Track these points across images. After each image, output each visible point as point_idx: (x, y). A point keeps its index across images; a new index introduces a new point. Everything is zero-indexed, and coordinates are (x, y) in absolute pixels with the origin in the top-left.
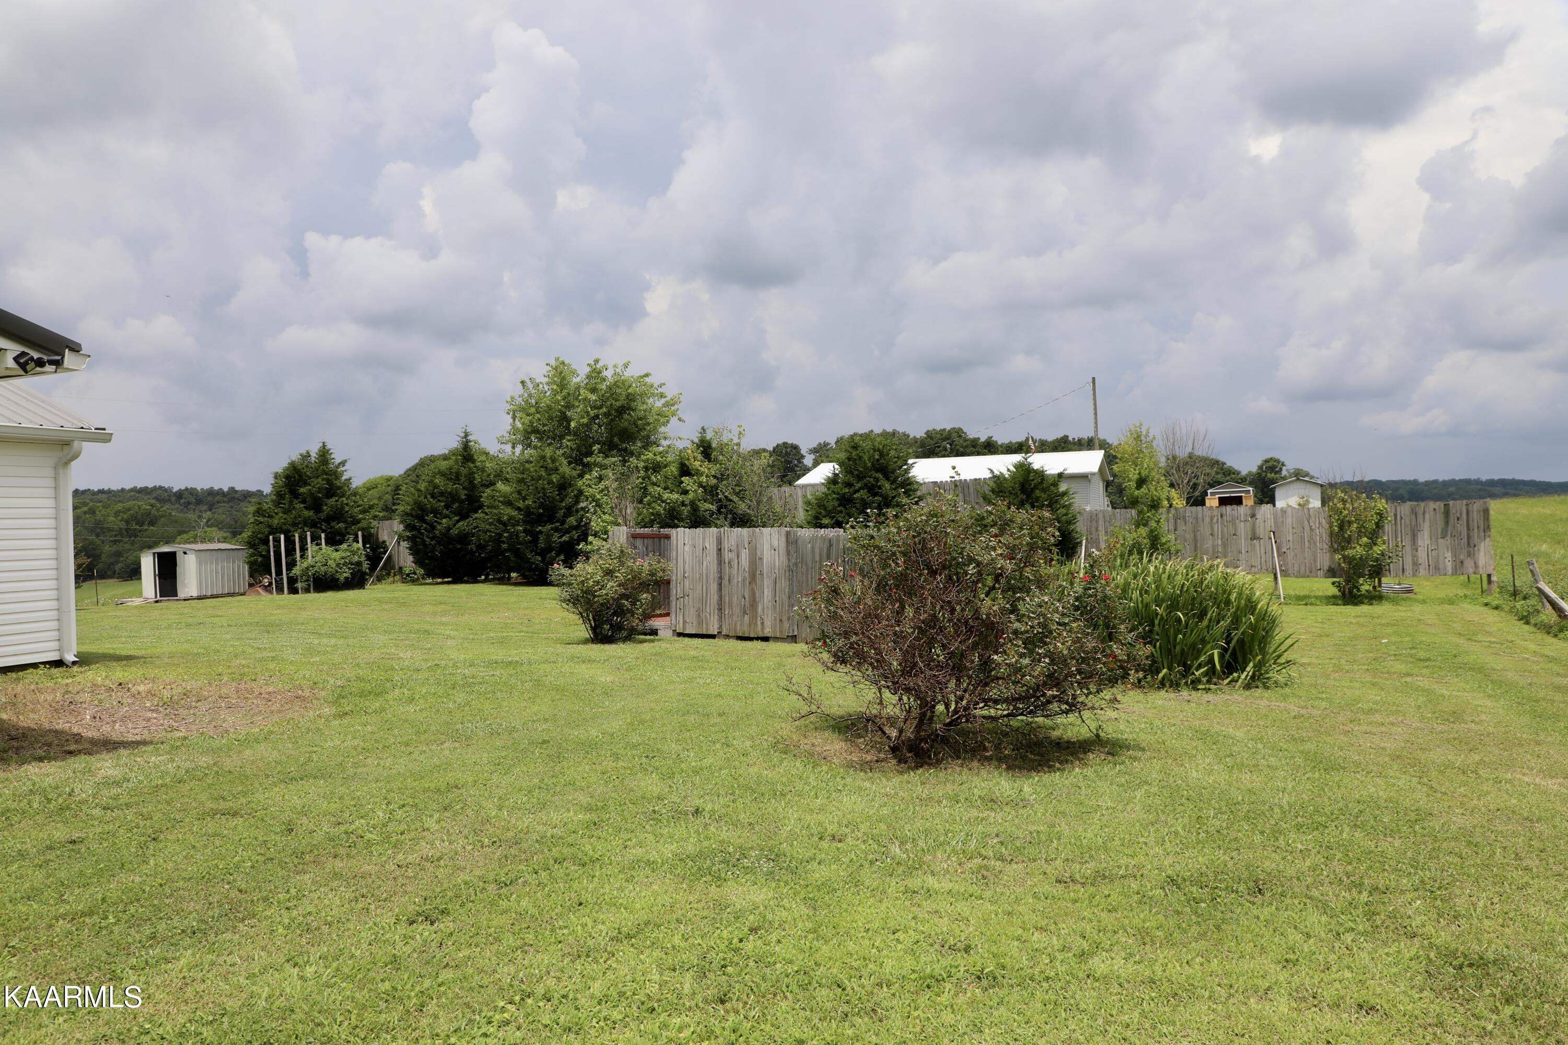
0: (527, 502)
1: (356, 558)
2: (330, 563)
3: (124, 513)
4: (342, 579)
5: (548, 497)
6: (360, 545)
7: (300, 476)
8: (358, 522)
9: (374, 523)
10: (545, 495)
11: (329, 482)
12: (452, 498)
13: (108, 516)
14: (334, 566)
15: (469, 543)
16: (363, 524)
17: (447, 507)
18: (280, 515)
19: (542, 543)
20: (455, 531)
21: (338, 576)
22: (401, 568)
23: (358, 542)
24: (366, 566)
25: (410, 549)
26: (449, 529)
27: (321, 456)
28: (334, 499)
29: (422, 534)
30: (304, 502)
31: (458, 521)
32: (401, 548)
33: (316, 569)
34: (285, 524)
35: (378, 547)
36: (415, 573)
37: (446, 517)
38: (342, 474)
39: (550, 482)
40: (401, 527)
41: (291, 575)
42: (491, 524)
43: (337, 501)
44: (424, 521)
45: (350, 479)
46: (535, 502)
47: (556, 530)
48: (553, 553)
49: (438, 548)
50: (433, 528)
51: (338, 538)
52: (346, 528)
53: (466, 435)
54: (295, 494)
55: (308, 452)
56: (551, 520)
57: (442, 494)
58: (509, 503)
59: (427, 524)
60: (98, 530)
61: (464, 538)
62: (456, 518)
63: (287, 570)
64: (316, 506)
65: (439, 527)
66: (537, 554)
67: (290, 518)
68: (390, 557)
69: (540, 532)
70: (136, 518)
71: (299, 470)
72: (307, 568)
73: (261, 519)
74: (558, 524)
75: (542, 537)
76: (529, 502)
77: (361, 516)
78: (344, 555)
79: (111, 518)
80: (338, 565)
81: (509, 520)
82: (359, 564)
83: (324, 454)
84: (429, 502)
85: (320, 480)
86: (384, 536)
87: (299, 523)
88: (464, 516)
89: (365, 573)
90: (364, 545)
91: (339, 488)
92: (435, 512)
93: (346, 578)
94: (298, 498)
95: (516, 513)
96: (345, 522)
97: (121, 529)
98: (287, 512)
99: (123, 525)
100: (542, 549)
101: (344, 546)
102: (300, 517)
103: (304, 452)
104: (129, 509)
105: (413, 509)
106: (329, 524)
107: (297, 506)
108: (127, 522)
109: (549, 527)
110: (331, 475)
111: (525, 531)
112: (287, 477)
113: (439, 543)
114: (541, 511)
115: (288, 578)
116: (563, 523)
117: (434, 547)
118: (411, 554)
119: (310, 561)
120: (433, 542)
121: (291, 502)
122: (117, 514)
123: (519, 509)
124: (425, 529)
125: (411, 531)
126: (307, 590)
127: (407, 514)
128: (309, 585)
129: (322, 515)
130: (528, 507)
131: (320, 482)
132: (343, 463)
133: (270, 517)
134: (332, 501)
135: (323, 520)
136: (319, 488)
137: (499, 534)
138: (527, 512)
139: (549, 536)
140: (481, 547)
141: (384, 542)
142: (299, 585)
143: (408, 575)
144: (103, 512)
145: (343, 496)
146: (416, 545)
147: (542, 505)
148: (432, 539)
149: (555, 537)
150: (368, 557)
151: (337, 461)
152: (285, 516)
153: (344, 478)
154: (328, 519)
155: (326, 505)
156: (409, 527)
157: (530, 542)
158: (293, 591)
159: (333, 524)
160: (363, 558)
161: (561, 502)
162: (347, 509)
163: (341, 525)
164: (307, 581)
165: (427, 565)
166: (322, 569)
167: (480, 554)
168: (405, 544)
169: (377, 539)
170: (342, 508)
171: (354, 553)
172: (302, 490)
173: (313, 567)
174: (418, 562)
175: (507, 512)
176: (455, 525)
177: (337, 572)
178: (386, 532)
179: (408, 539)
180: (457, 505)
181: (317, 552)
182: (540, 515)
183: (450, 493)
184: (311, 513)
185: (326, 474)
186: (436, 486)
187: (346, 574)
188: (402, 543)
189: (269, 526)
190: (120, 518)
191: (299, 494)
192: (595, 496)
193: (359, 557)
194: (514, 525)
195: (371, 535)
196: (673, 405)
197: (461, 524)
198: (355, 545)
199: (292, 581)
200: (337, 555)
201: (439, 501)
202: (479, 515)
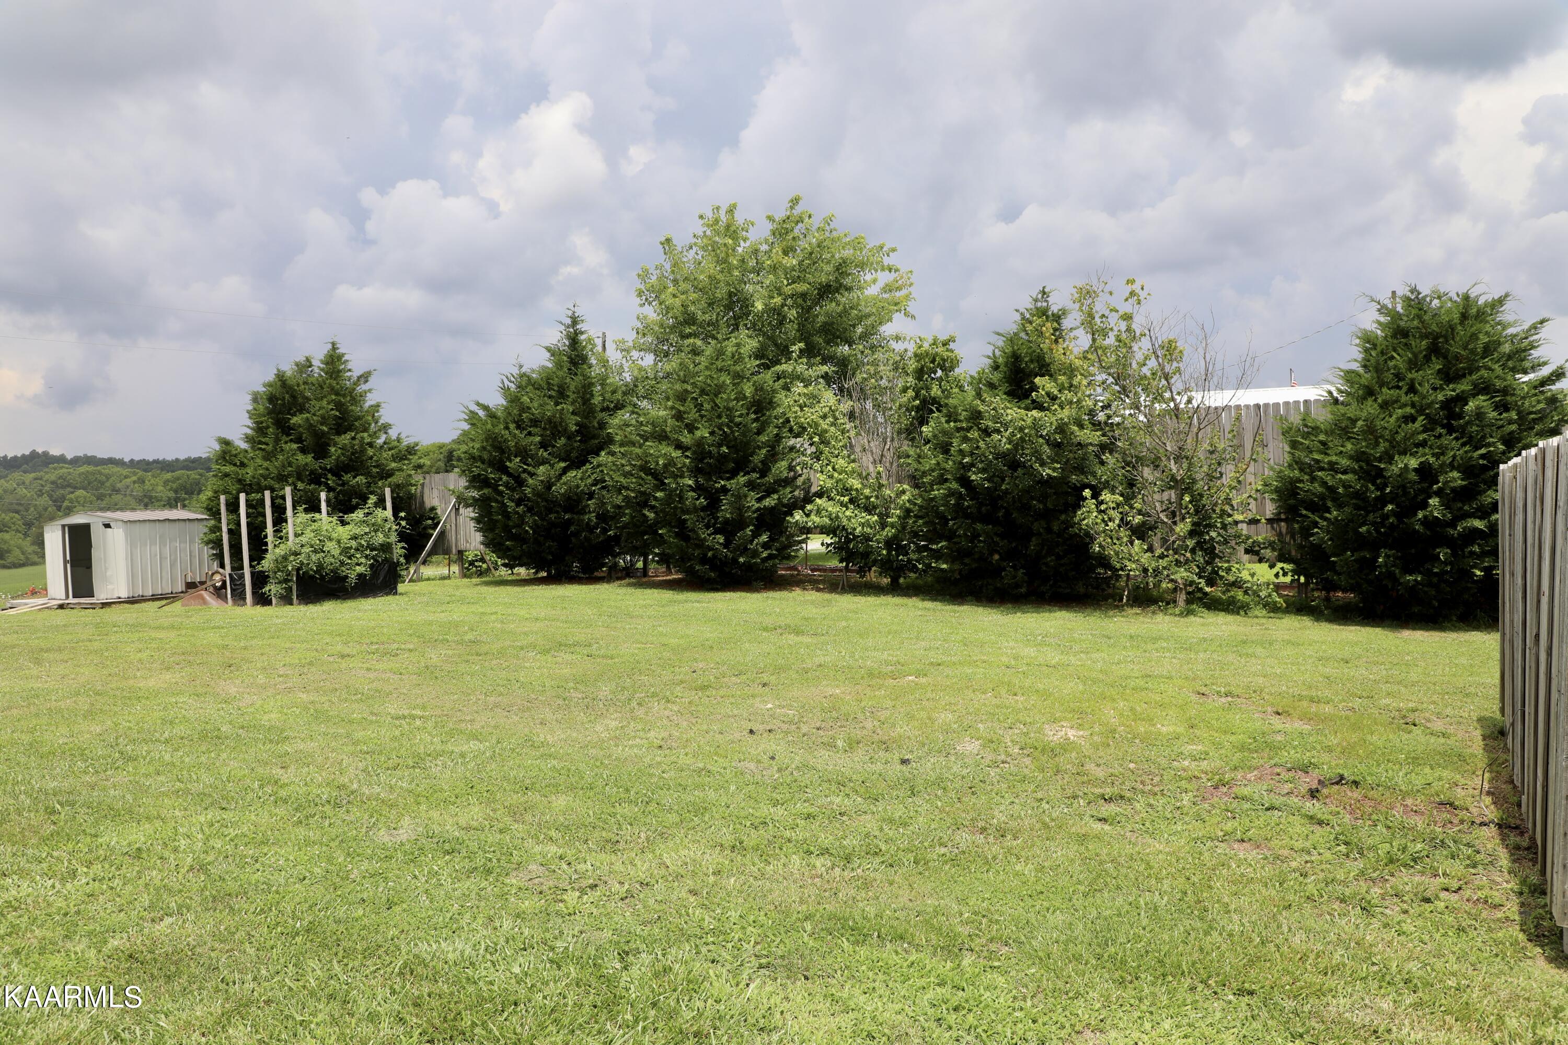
0: (698, 434)
1: (380, 538)
2: (330, 546)
3: (173, 482)
4: (353, 576)
5: (738, 425)
6: (389, 513)
7: (294, 397)
8: (390, 474)
9: (418, 478)
10: (731, 421)
11: (339, 406)
12: (554, 428)
13: (157, 485)
14: (336, 552)
15: (583, 511)
16: (397, 478)
17: (544, 445)
18: (259, 461)
19: (726, 511)
20: (559, 489)
21: (344, 571)
22: (460, 552)
23: (385, 509)
24: (399, 550)
25: (478, 520)
26: (548, 485)
27: (327, 364)
28: (348, 436)
29: (501, 493)
30: (299, 440)
31: (565, 471)
32: (461, 519)
33: (302, 558)
34: (265, 477)
35: (423, 517)
36: (483, 560)
37: (543, 462)
38: (363, 395)
39: (741, 397)
40: (463, 482)
41: (259, 568)
42: (626, 475)
43: (353, 438)
44: (504, 470)
45: (378, 406)
46: (712, 433)
47: (751, 485)
48: (748, 531)
49: (529, 519)
50: (520, 483)
51: (354, 501)
52: (369, 485)
53: (575, 321)
54: (284, 428)
55: (308, 360)
56: (741, 465)
57: (535, 422)
58: (661, 437)
59: (509, 475)
60: (146, 500)
61: (574, 502)
62: (563, 465)
63: (251, 559)
64: (320, 449)
65: (530, 481)
66: (717, 532)
67: (274, 467)
68: (442, 534)
69: (724, 490)
70: (185, 487)
71: (291, 387)
72: (285, 558)
73: (228, 469)
74: (755, 475)
75: (725, 500)
76: (703, 432)
77: (393, 465)
78: (358, 531)
79: (160, 488)
80: (345, 551)
81: (665, 466)
82: (386, 548)
83: (334, 361)
84: (513, 437)
85: (324, 402)
86: (432, 499)
87: (289, 475)
88: (578, 462)
89: (398, 564)
90: (395, 515)
91: (358, 418)
92: (523, 453)
93: (361, 576)
94: (288, 435)
95: (678, 453)
96: (368, 474)
97: (169, 499)
98: (268, 457)
99: (172, 494)
100: (726, 522)
101: (359, 515)
102: (290, 464)
103: (301, 359)
104: (178, 479)
105: (484, 448)
106: (339, 476)
107: (287, 447)
108: (176, 492)
109: (742, 479)
110: (344, 396)
111: (698, 488)
112: (272, 399)
113: (530, 510)
114: (725, 449)
115: (253, 574)
116: (764, 473)
117: (521, 517)
118: (479, 530)
119: (292, 543)
120: (521, 509)
121: (277, 440)
122: (166, 483)
123: (679, 446)
124: (506, 485)
125: (479, 489)
126: (286, 599)
127: (473, 458)
128: (290, 590)
129: (329, 463)
130: (700, 443)
131: (322, 407)
132: (365, 377)
133: (243, 465)
134: (345, 439)
135: (330, 471)
136: (323, 417)
137: (643, 493)
138: (700, 452)
139: (740, 497)
140: (603, 517)
141: (433, 509)
142: (272, 588)
143: (472, 563)
144: (152, 481)
145: (365, 430)
146: (489, 513)
147: (725, 440)
148: (519, 503)
149: (752, 502)
150: (402, 536)
151: (356, 374)
152: (266, 464)
153: (367, 405)
154: (339, 470)
155: (335, 444)
156: (477, 481)
157: (703, 509)
158: (263, 600)
159: (346, 477)
160: (393, 538)
161: (759, 433)
162: (370, 452)
163: (361, 479)
164: (286, 581)
165: (508, 549)
166: (314, 558)
167: (605, 531)
168: (468, 513)
169: (422, 503)
170: (363, 451)
171: (376, 528)
172: (296, 420)
173: (296, 554)
174: (493, 543)
175: (660, 453)
176: (560, 476)
177: (342, 563)
178: (435, 492)
179: (475, 503)
180: (563, 441)
181: (306, 525)
182: (723, 458)
183: (550, 421)
184: (309, 458)
185: (337, 394)
186: (524, 409)
187: (360, 568)
188: (462, 510)
189: (240, 481)
190: (169, 487)
191: (290, 428)
192: (817, 425)
193: (387, 536)
194: (675, 477)
195: (411, 497)
196: (899, 289)
197: (572, 474)
198: (380, 514)
199: (260, 579)
200: (344, 532)
201: (530, 434)
202: (603, 457)
